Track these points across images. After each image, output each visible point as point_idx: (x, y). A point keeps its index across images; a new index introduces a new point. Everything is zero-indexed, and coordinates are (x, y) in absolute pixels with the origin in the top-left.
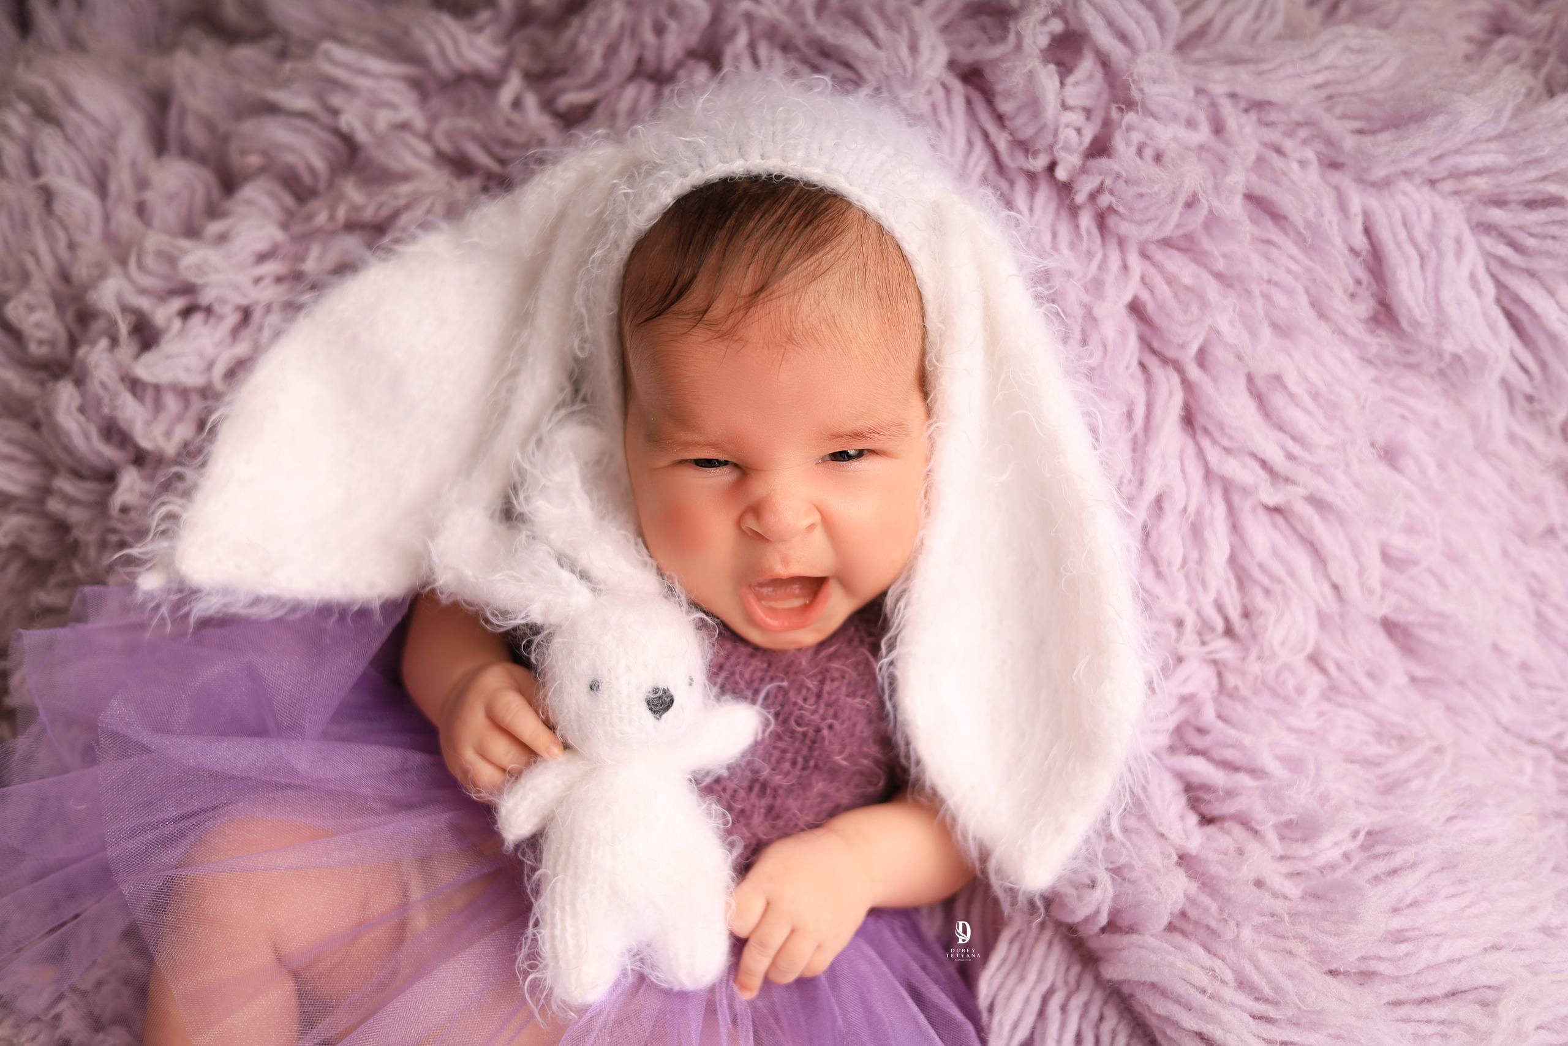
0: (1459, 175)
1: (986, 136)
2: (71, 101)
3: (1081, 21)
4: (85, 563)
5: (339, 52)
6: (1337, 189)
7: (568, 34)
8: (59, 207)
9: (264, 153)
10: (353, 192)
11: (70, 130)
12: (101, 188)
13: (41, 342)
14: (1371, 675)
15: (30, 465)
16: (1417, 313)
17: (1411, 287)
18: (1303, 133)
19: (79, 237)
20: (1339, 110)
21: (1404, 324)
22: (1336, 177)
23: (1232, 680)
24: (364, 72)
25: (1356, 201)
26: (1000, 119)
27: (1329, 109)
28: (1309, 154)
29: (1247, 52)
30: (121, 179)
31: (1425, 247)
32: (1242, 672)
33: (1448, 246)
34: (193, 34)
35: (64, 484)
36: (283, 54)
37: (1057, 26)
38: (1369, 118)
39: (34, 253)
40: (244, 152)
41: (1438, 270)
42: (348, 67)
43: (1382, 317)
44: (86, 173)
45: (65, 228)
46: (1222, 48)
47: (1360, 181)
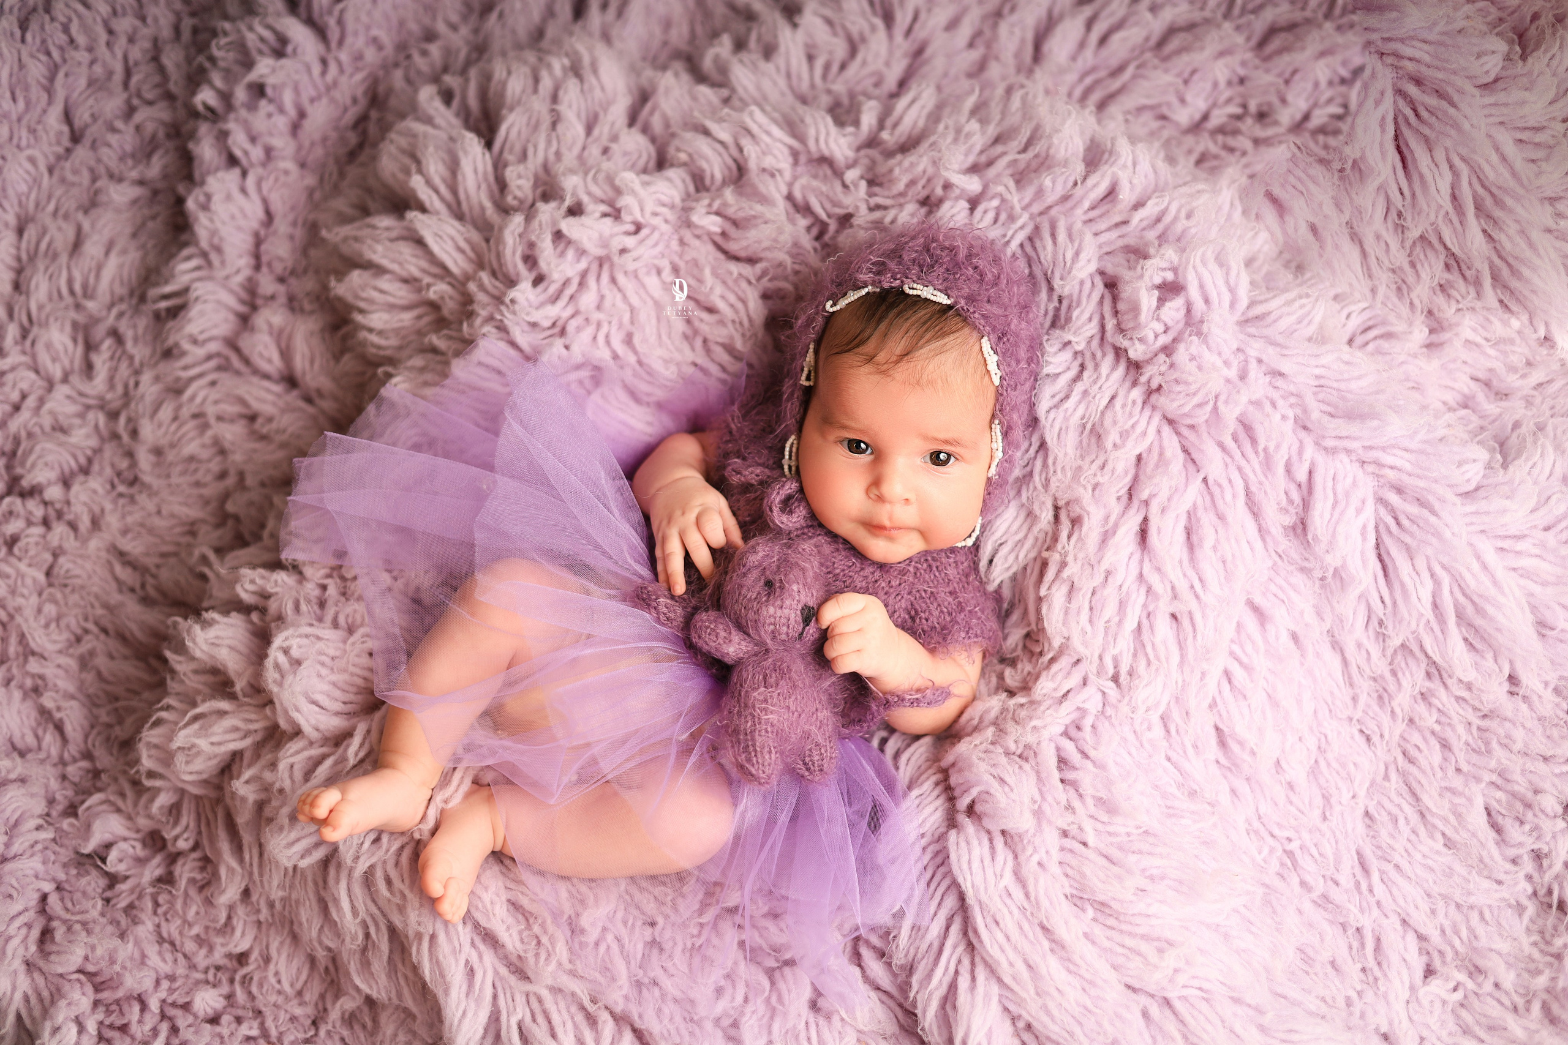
0: (1379, 464)
1: (1103, 318)
2: (595, 70)
3: (1185, 277)
4: (471, 326)
5: (758, 115)
6: (1301, 442)
7: (892, 162)
8: (560, 128)
9: (690, 155)
10: (729, 194)
11: (586, 86)
12: (589, 129)
13: (515, 198)
14: (1195, 747)
15: (470, 260)
16: (1319, 532)
17: (1322, 516)
18: (1293, 400)
19: (564, 150)
20: (1321, 396)
21: (1310, 537)
22: (1303, 434)
23: (1109, 711)
24: (768, 133)
25: (1310, 452)
26: (1116, 313)
27: (1315, 394)
28: (1291, 414)
29: (1280, 339)
30: (602, 131)
31: (1340, 496)
32: (1116, 708)
33: (1355, 502)
34: (678, 65)
35: (485, 276)
36: (726, 101)
37: (1170, 276)
38: (1336, 407)
39: (535, 147)
40: (678, 150)
41: (1342, 513)
42: (760, 126)
43: (1299, 531)
44: (583, 115)
45: (559, 142)
46: (1266, 332)
47: (1317, 444)
